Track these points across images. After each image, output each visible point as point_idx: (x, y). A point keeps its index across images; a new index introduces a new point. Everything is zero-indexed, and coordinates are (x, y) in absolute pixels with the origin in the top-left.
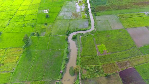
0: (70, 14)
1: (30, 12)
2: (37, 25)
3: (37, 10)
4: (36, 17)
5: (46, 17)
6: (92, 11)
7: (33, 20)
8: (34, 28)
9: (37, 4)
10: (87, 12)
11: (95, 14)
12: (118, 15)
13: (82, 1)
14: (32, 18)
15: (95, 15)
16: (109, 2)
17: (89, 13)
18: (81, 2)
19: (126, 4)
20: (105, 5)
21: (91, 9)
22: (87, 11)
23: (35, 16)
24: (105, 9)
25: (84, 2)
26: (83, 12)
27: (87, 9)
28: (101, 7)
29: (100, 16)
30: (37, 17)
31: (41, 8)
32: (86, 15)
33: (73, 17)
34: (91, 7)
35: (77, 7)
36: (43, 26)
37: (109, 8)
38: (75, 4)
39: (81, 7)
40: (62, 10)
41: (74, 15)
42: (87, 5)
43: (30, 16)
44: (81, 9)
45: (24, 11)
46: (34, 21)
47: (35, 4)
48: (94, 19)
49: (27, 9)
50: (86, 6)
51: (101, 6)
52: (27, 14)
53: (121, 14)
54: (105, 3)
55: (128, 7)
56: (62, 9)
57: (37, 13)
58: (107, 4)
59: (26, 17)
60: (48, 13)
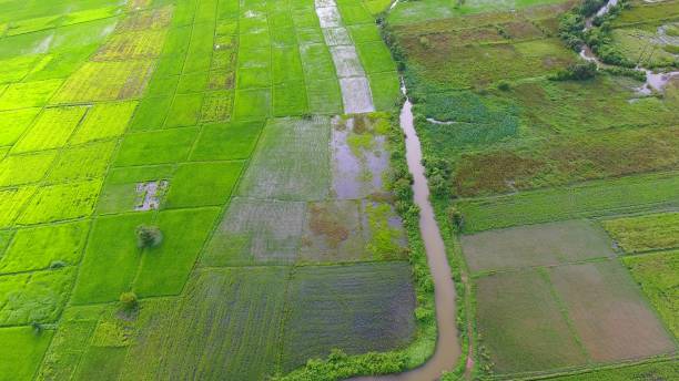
0: (292, 224)
1: (52, 200)
2: (68, 316)
3: (97, 184)
4: (77, 244)
5: (140, 243)
6: (438, 195)
7: (56, 266)
9: (104, 140)
10: (401, 204)
11: (456, 219)
12: (611, 223)
13: (372, 120)
14: (51, 254)
15: (457, 226)
16: (534, 121)
17: (416, 214)
18: (366, 121)
19: (644, 132)
20: (512, 146)
21: (428, 176)
22: (400, 194)
23: (75, 229)
24: (512, 178)
25: (382, 125)
26: (375, 198)
27: (404, 183)
28: (489, 160)
29: (487, 233)
30: (82, 243)
31: (118, 178)
32: (398, 229)
33: (309, 244)
34: (424, 163)
35: (337, 160)
36: (106, 325)
37: (538, 164)
38: (329, 135)
39: (364, 160)
40: (248, 189)
41: (318, 228)
42: (404, 148)
43: (42, 234)
44: (365, 177)
45: (21, 193)
46: (58, 275)
47: (92, 138)
48: (449, 259)
49: (40, 175)
50: (399, 157)
51: (488, 150)
52: (30, 220)
53: (627, 221)
54: (514, 134)
55: (666, 162)
56: (248, 175)
57: (88, 211)
58: (527, 134)
59: (21, 240)
60: (156, 205)
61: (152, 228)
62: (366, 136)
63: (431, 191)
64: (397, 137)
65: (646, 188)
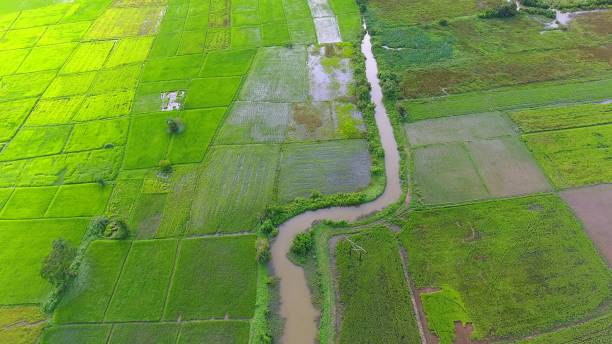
0: (281, 116)
1: (98, 105)
2: (123, 175)
3: (131, 94)
4: (122, 132)
5: (169, 131)
6: (389, 96)
7: (108, 147)
8: (106, 194)
9: (132, 65)
10: (364, 102)
11: (402, 111)
12: (516, 114)
13: (340, 48)
14: (103, 139)
15: (401, 117)
16: (466, 48)
17: (373, 108)
18: (335, 49)
19: (548, 54)
20: (446, 64)
21: (381, 85)
22: (362, 95)
23: (119, 125)
24: (445, 86)
25: (348, 50)
26: (342, 100)
27: (365, 88)
28: (428, 74)
29: (424, 122)
30: (125, 131)
31: (146, 89)
32: (358, 116)
33: (294, 130)
34: (379, 76)
35: (313, 75)
36: (150, 181)
37: (464, 76)
38: (307, 59)
39: (334, 76)
40: (246, 95)
41: (300, 120)
42: (364, 67)
43: (95, 127)
44: (335, 86)
45: (71, 102)
46: (110, 152)
47: (122, 63)
48: (396, 137)
49: (86, 89)
50: (360, 72)
51: (429, 67)
52: (83, 118)
53: (529, 112)
54: (448, 55)
55: (562, 74)
56: (246, 85)
57: (127, 111)
58: (459, 56)
59: (78, 131)
60: (177, 107)
61: (177, 119)
62: (334, 58)
63: (384, 94)
64: (359, 60)
65: (545, 91)
